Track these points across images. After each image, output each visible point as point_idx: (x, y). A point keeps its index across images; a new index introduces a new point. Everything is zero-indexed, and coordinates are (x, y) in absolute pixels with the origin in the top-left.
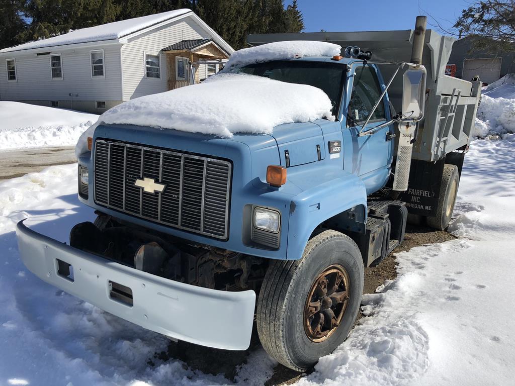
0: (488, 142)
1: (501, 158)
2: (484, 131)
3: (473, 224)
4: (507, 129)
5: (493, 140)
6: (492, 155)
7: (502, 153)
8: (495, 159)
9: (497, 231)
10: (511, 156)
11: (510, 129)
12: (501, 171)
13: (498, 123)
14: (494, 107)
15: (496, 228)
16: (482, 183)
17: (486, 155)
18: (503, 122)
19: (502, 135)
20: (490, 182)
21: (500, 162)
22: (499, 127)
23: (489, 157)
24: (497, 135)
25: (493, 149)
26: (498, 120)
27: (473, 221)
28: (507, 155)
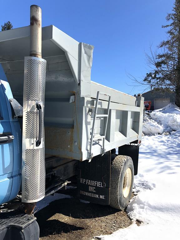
0: (163, 136)
1: (170, 145)
2: (161, 130)
3: (144, 205)
4: (172, 129)
5: (166, 135)
6: (165, 144)
7: (170, 143)
8: (167, 146)
9: (163, 211)
10: (175, 144)
11: (174, 129)
12: (170, 154)
13: (168, 126)
14: (165, 118)
15: (162, 209)
16: (156, 164)
17: (162, 143)
18: (170, 125)
19: (171, 132)
20: (161, 163)
21: (169, 148)
22: (169, 128)
23: (164, 145)
24: (168, 132)
25: (166, 140)
26: (168, 124)
27: (145, 202)
28: (173, 143)
